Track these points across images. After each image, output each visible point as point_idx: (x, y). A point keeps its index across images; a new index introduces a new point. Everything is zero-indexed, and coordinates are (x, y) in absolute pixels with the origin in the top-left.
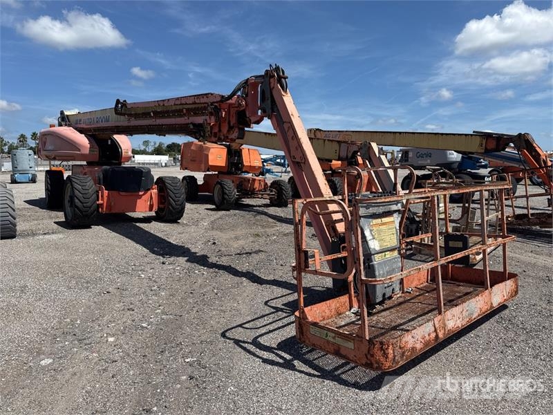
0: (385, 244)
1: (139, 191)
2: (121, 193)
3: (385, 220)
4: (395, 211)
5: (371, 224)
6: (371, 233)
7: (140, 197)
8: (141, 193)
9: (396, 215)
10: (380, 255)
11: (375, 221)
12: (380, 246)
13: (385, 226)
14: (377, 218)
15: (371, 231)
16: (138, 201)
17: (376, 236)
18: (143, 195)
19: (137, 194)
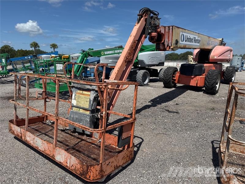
0: (80, 105)
2: (184, 76)
3: (85, 92)
5: (77, 92)
6: (75, 96)
8: (192, 77)
9: (92, 92)
10: (76, 108)
11: (79, 91)
12: (77, 104)
13: (83, 95)
14: (81, 90)
15: (75, 95)
16: (192, 80)
17: (76, 99)
19: (190, 77)
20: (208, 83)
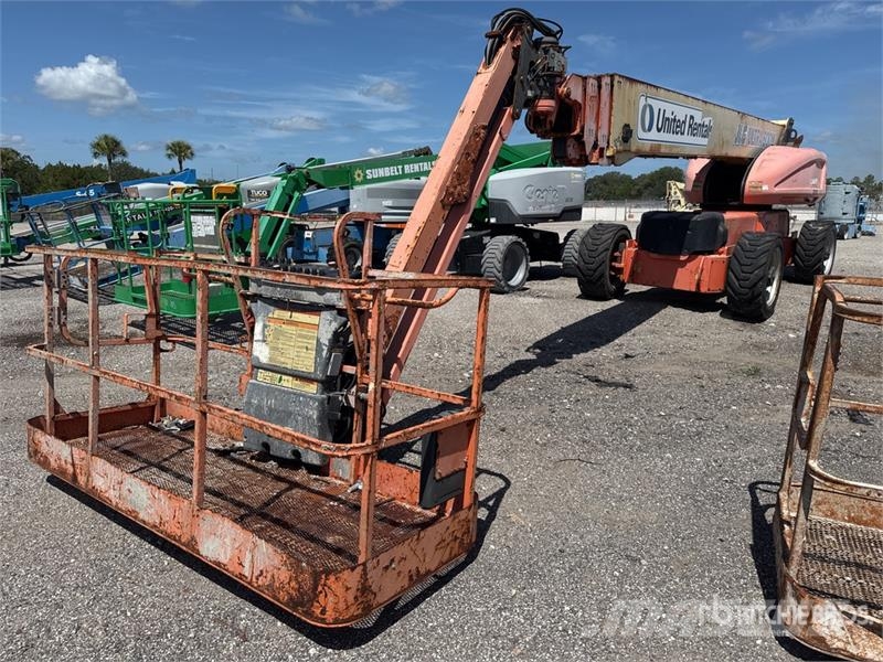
0: (282, 360)
1: (680, 254)
2: (652, 255)
3: (299, 317)
4: (330, 307)
5: (271, 315)
6: (263, 331)
7: (683, 264)
8: (683, 258)
9: (326, 315)
10: (270, 374)
11: (278, 313)
12: (270, 358)
13: (294, 328)
14: (284, 309)
15: (265, 326)
16: (680, 270)
17: (269, 339)
18: (688, 261)
19: (675, 258)
20: (738, 280)
